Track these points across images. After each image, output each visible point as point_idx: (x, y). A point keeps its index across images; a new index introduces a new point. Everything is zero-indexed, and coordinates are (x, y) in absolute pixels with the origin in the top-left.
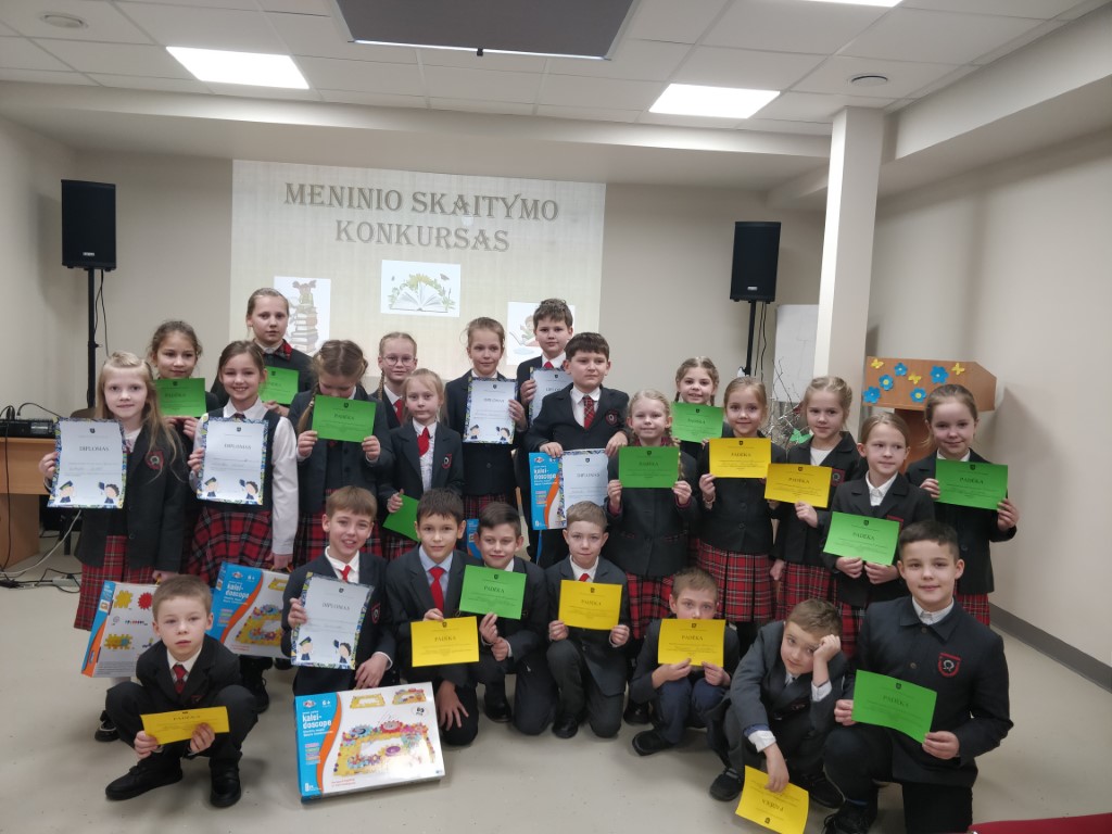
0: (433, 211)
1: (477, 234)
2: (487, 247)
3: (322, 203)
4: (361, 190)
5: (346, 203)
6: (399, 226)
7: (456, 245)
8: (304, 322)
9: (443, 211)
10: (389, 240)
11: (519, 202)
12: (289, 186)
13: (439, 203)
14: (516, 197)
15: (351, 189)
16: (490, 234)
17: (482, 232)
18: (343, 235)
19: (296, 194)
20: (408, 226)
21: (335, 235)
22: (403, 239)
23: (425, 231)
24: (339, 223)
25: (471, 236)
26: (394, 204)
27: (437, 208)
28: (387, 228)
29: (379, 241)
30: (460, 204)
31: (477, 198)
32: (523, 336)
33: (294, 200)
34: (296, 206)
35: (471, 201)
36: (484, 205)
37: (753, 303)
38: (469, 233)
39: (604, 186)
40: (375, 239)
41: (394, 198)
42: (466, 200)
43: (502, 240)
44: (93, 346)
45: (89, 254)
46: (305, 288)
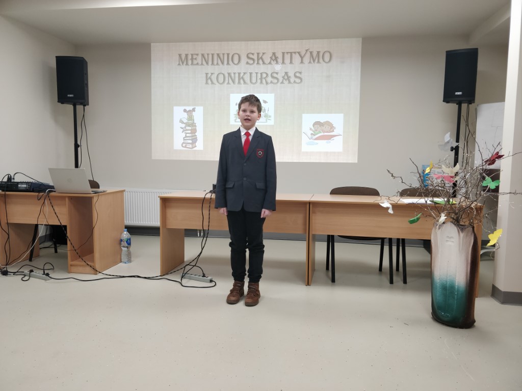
0: (258, 63)
1: (283, 74)
2: (290, 82)
3: (197, 64)
4: (218, 55)
5: (210, 62)
6: (239, 74)
7: (271, 82)
8: (190, 132)
9: (264, 63)
10: (234, 82)
11: (308, 54)
12: (180, 55)
13: (261, 58)
14: (307, 51)
15: (213, 55)
16: (291, 74)
17: (286, 73)
18: (209, 81)
19: (184, 60)
20: (245, 73)
21: (205, 81)
22: (242, 81)
23: (254, 75)
24: (207, 74)
25: (280, 76)
26: (236, 61)
27: (261, 62)
28: (233, 75)
29: (228, 83)
30: (274, 58)
31: (283, 53)
32: (312, 134)
33: (183, 63)
34: (184, 67)
35: (280, 56)
36: (287, 57)
37: (460, 104)
38: (279, 74)
39: (361, 39)
40: (227, 82)
41: (236, 58)
42: (277, 55)
43: (299, 77)
44: (77, 146)
45: (71, 96)
46: (190, 113)
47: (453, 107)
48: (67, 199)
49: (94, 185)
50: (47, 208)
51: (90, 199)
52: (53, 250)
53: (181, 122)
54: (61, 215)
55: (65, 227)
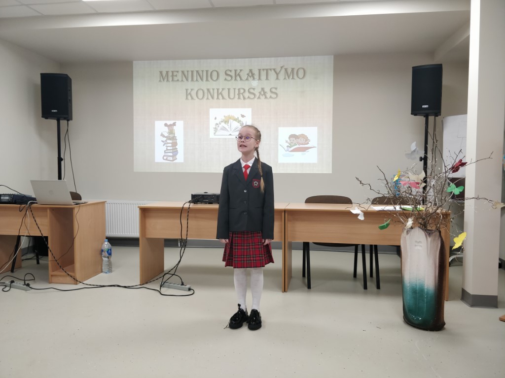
0: (236, 79)
1: (260, 90)
2: (266, 98)
3: (178, 80)
4: (197, 72)
5: (190, 79)
6: (218, 89)
7: (249, 97)
8: (170, 145)
9: (241, 79)
10: (213, 98)
11: (283, 71)
12: (161, 72)
13: (239, 75)
14: (282, 67)
15: (192, 72)
16: (267, 90)
17: (263, 89)
18: (189, 97)
19: (165, 77)
20: (223, 89)
21: (185, 97)
22: (220, 97)
23: (232, 91)
24: (187, 90)
25: (257, 92)
26: (215, 77)
27: (238, 78)
28: (211, 91)
29: (208, 99)
30: (251, 74)
31: (260, 70)
32: (287, 146)
33: (164, 79)
34: (165, 83)
35: (256, 73)
36: (263, 74)
37: (427, 117)
38: (256, 90)
39: (333, 56)
40: (206, 97)
41: (215, 74)
42: (254, 72)
43: (275, 93)
44: (60, 160)
45: (54, 111)
46: (170, 127)
47: (421, 119)
48: (48, 210)
49: (76, 196)
50: (29, 220)
51: (72, 210)
52: (35, 262)
53: (162, 135)
54: (43, 226)
55: (46, 238)
